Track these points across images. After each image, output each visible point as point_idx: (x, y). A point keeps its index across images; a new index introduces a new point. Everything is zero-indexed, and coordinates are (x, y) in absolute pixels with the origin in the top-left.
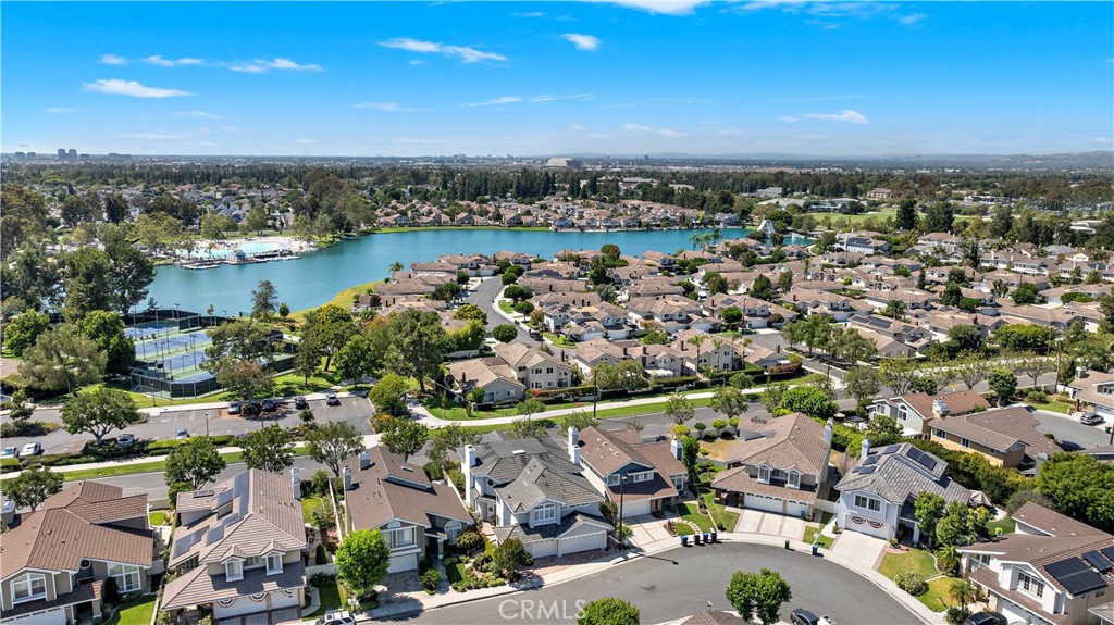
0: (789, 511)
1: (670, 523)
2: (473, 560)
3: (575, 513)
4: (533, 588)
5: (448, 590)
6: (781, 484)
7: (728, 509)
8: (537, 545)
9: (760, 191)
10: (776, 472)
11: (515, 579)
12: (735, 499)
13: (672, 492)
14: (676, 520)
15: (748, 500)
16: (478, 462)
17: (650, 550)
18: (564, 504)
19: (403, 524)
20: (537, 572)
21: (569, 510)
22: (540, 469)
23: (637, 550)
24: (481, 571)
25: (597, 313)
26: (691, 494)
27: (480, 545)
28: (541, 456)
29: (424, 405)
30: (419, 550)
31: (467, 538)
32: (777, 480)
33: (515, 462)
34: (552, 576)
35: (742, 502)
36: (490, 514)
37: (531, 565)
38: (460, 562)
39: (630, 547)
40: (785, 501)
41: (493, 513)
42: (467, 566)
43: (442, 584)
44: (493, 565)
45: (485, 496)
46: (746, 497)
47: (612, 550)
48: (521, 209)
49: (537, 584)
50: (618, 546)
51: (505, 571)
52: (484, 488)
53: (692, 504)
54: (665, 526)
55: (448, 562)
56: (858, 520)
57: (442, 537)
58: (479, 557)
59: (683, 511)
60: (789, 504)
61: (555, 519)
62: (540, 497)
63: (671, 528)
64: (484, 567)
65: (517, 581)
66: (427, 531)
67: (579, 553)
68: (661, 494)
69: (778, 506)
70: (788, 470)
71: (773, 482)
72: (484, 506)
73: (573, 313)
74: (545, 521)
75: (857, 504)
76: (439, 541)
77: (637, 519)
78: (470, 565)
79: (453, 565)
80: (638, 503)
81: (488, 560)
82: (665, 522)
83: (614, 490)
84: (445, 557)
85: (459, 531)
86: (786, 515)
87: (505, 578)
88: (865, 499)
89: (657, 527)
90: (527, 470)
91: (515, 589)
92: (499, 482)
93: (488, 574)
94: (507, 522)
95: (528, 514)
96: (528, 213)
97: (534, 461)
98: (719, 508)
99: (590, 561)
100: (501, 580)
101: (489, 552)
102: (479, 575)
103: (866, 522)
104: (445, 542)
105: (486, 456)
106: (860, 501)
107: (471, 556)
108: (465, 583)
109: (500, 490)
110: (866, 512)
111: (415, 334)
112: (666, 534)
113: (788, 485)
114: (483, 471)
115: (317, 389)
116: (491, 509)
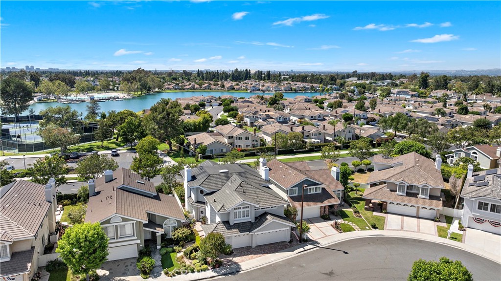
0: (421, 215)
1: (336, 223)
2: (184, 250)
3: (266, 214)
4: (232, 273)
5: (160, 275)
6: (415, 195)
7: (375, 214)
8: (235, 239)
9: (346, 79)
10: (410, 187)
11: (217, 265)
12: (381, 207)
13: (336, 201)
14: (340, 221)
15: (390, 208)
16: (194, 178)
17: (324, 243)
18: (257, 206)
19: (124, 220)
20: (236, 259)
21: (261, 211)
22: (239, 181)
23: (314, 242)
24: (190, 258)
25: (273, 115)
26: (346, 204)
27: (190, 238)
28: (240, 174)
29: (171, 157)
30: (139, 241)
31: (181, 233)
32: (411, 192)
33: (220, 178)
34: (247, 263)
35: (386, 209)
36: (202, 216)
37: (231, 254)
38: (174, 251)
39: (307, 241)
40: (418, 207)
41: (203, 215)
42: (179, 255)
43: (155, 270)
44: (199, 254)
45: (198, 202)
46: (388, 205)
47: (294, 243)
48: (234, 83)
49: (235, 270)
50: (299, 239)
51: (209, 259)
52: (197, 197)
53: (349, 211)
54: (332, 225)
55: (164, 251)
56: (479, 221)
57: (160, 232)
58: (189, 247)
59: (344, 216)
60: (421, 210)
61: (251, 219)
62: (238, 200)
63: (337, 227)
64: (192, 255)
65: (219, 267)
66: (145, 225)
67: (269, 244)
68: (327, 203)
69: (413, 211)
70: (420, 185)
71: (408, 194)
72: (198, 210)
73: (261, 115)
74: (242, 220)
75: (480, 208)
76: (157, 234)
77: (312, 221)
78: (182, 254)
79: (168, 253)
80: (312, 209)
81: (196, 250)
82: (332, 222)
83: (294, 199)
84: (162, 247)
85: (175, 227)
86: (419, 218)
87: (209, 265)
88: (487, 204)
89: (327, 226)
90: (229, 183)
91: (216, 274)
92: (208, 191)
93: (195, 261)
94: (213, 221)
95: (229, 214)
96: (238, 85)
97: (235, 176)
98: (369, 213)
99: (277, 251)
100: (205, 266)
101: (197, 243)
102: (188, 262)
103: (487, 222)
104: (163, 236)
105: (200, 174)
106: (482, 206)
107: (183, 246)
108: (175, 269)
109: (208, 197)
110: (488, 214)
111: (165, 112)
112: (334, 231)
113: (420, 196)
114: (196, 184)
115: (108, 148)
116: (202, 212)
